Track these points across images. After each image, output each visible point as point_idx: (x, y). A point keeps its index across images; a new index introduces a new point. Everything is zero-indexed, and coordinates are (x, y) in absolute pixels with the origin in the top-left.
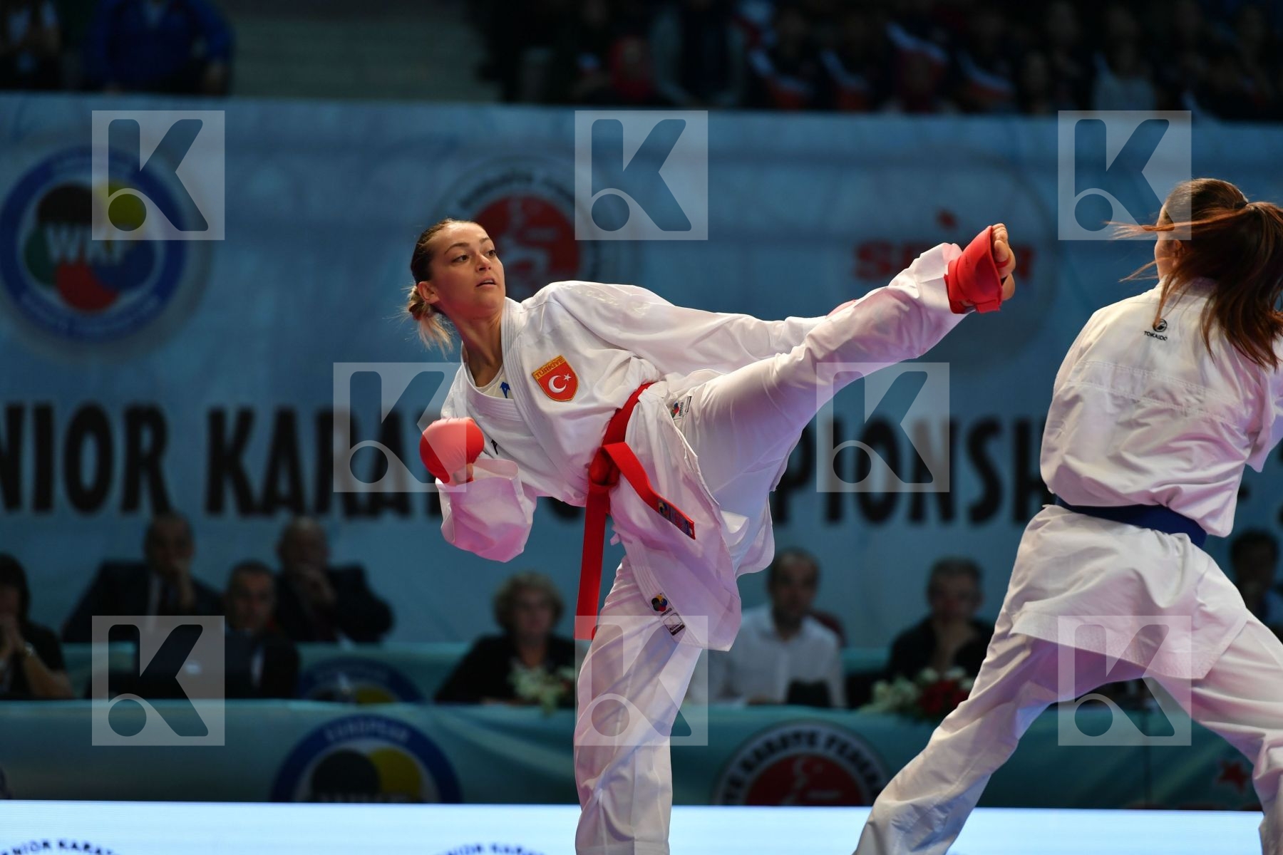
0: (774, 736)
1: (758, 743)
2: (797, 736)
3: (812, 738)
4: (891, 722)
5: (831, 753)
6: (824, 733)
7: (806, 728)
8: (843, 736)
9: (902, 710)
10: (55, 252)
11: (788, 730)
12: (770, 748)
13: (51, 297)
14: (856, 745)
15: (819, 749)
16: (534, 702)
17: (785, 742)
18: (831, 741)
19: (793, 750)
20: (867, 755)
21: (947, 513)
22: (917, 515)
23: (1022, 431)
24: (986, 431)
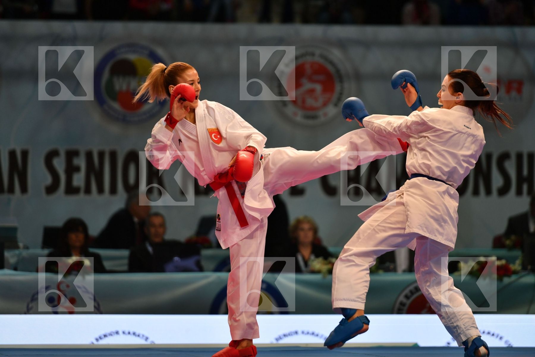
10: (117, 87)
12: (416, 289)
13: (116, 106)
16: (318, 272)
21: (488, 192)
22: (476, 192)
23: (519, 156)
24: (504, 157)
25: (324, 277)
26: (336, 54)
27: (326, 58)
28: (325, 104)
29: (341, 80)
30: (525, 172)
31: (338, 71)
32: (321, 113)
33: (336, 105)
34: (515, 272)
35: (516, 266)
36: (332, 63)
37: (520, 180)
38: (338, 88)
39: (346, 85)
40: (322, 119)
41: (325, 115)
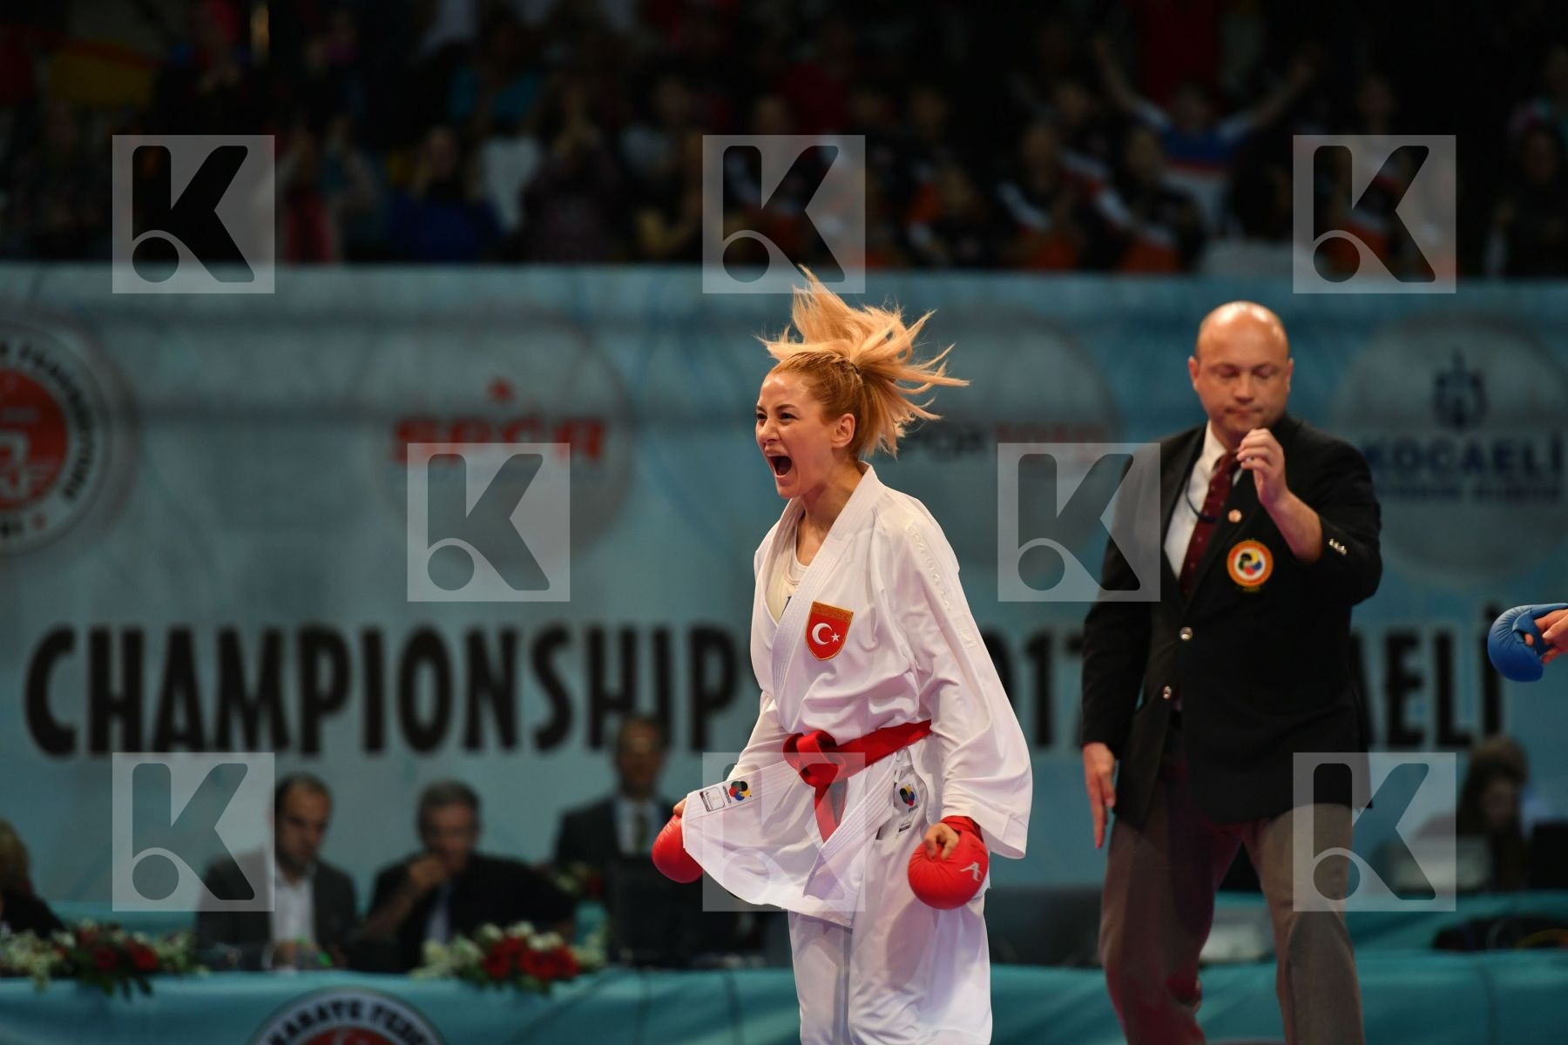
0: (310, 1007)
1: (291, 1016)
2: (337, 1007)
3: (355, 1009)
4: (451, 987)
5: (379, 1028)
6: (369, 1001)
7: (346, 997)
8: (392, 1006)
9: (462, 973)
11: (325, 1000)
12: (305, 1020)
14: (407, 1015)
15: (365, 1022)
16: (23, 973)
17: (322, 1014)
18: (378, 1010)
19: (334, 1022)
20: (420, 1026)
21: (508, 739)
22: (473, 741)
23: (596, 639)
24: (552, 640)
25: (40, 988)
26: (69, 349)
27: (39, 361)
28: (38, 493)
29: (84, 423)
30: (613, 682)
31: (75, 397)
32: (26, 518)
33: (70, 493)
34: (586, 970)
35: (590, 950)
36: (55, 371)
37: (600, 703)
38: (74, 446)
39: (98, 437)
40: (30, 534)
41: (39, 522)
